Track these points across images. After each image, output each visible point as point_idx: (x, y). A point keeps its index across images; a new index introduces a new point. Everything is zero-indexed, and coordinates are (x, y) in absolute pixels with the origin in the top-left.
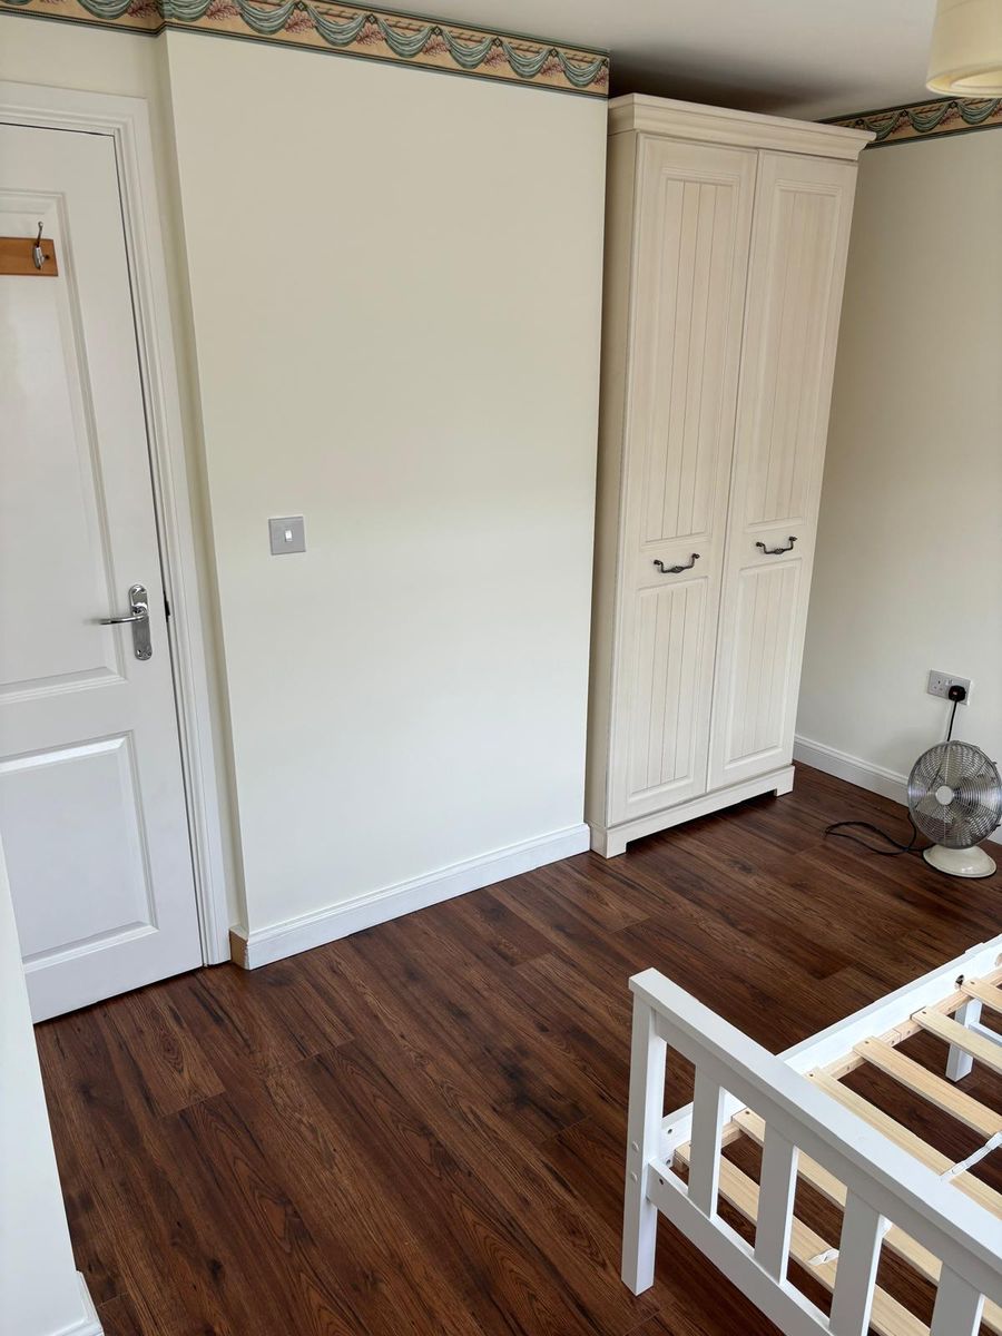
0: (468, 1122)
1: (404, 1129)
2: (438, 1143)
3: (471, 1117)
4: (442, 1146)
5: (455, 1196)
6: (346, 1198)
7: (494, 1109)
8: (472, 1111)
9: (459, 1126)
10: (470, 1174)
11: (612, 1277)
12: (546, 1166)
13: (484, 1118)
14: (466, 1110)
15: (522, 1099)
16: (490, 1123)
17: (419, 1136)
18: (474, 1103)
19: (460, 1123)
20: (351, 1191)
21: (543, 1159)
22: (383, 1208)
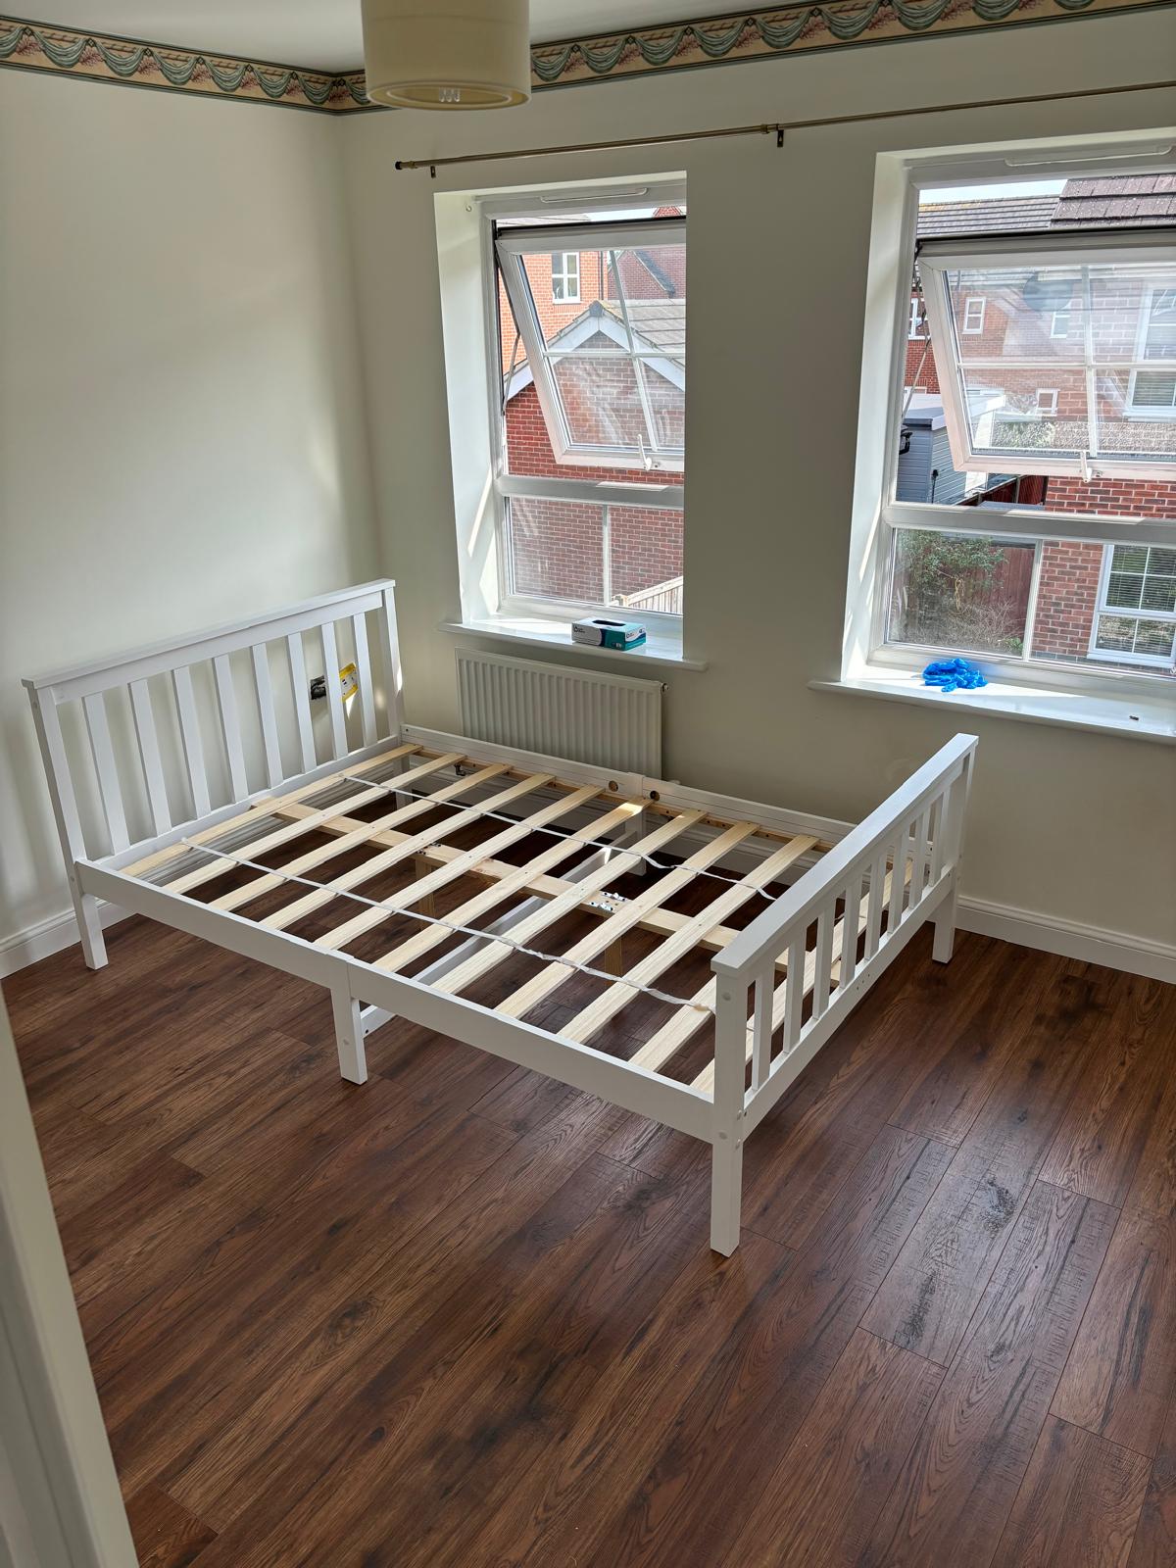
0: (600, 1459)
1: (649, 1530)
2: (650, 1477)
3: (589, 1459)
4: (654, 1470)
5: (718, 1427)
6: (791, 1545)
7: (565, 1436)
8: (581, 1458)
9: (612, 1465)
10: (678, 1423)
11: (730, 1265)
12: (627, 1354)
13: (585, 1441)
14: (579, 1470)
15: (531, 1412)
16: (590, 1434)
17: (649, 1507)
18: (562, 1465)
19: (604, 1466)
20: (778, 1543)
21: (618, 1359)
22: (779, 1494)
